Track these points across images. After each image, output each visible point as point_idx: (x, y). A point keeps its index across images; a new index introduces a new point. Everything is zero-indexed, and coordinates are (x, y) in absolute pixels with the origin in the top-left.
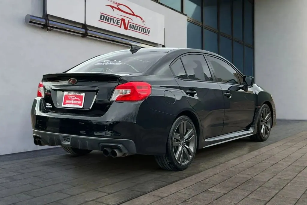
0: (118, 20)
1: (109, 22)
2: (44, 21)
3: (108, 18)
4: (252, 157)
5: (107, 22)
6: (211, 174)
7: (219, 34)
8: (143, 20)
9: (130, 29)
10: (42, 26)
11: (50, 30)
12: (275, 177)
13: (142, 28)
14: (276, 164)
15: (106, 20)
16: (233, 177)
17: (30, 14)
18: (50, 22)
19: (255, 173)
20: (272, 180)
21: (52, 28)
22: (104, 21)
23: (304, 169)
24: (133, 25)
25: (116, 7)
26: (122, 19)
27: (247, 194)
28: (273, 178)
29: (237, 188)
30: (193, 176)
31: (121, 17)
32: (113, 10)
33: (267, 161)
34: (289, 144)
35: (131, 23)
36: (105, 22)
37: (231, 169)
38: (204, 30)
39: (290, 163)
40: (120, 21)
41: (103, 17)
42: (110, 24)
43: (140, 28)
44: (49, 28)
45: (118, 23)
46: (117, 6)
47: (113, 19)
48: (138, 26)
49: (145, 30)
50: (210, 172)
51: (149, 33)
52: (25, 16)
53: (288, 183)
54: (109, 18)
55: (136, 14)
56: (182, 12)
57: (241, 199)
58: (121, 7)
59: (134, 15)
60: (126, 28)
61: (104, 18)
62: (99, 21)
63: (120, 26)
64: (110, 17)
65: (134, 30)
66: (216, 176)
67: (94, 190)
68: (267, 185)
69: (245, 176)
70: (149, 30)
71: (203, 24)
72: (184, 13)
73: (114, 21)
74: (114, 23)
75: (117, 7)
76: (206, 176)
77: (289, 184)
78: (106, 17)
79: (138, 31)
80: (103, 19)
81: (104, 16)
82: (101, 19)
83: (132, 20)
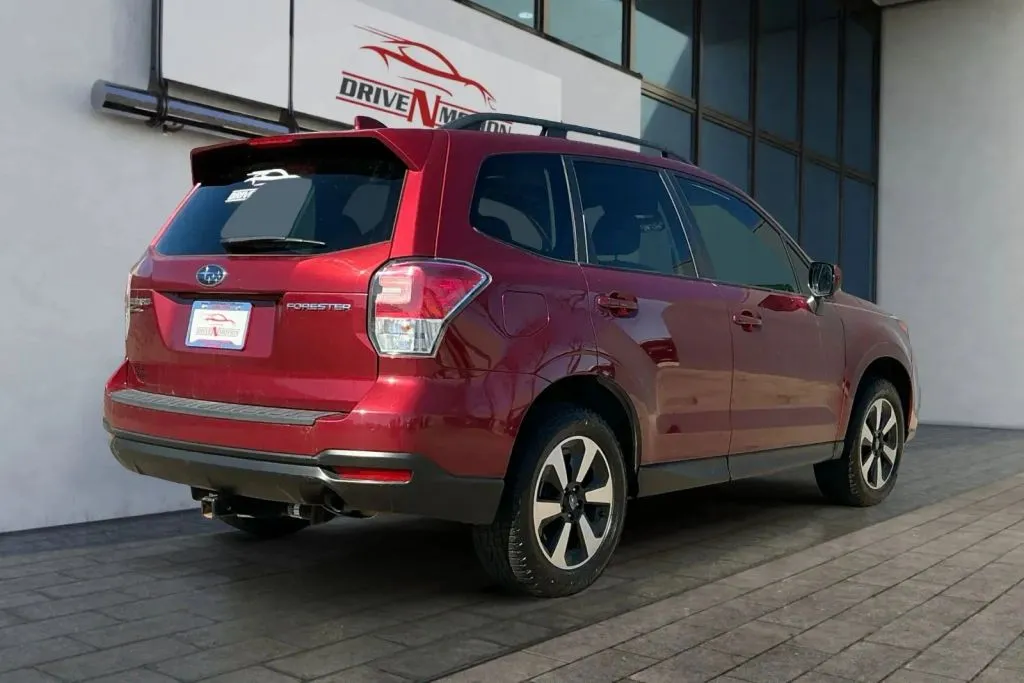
0: (401, 97)
1: (372, 103)
2: (154, 100)
3: (366, 89)
4: (820, 560)
5: (364, 100)
6: (661, 619)
7: (752, 137)
8: (487, 95)
9: (442, 123)
10: (148, 118)
11: (173, 130)
12: (867, 639)
14: (888, 589)
15: (360, 97)
16: (729, 634)
17: (110, 79)
18: (171, 104)
19: (809, 620)
20: (857, 647)
21: (179, 125)
22: (355, 98)
23: (979, 611)
24: (454, 112)
25: (396, 52)
26: (416, 90)
28: (862, 640)
29: (730, 673)
30: (597, 626)
31: (412, 87)
32: (386, 60)
33: (861, 579)
34: (961, 517)
35: (446, 106)
36: (359, 101)
37: (732, 604)
38: (705, 127)
39: (937, 589)
40: (408, 97)
41: (350, 85)
42: (374, 108)
44: (169, 123)
45: (403, 106)
46: (400, 48)
47: (386, 92)
49: (493, 126)
50: (660, 613)
52: (91, 84)
53: (906, 663)
54: (371, 88)
55: (463, 74)
56: (625, 66)
58: (412, 52)
59: (456, 77)
60: (429, 122)
61: (353, 88)
62: (337, 98)
63: (407, 114)
64: (375, 86)
66: (675, 628)
67: (262, 664)
68: (831, 665)
69: (768, 631)
70: (507, 126)
71: (697, 103)
72: (634, 67)
74: (387, 104)
75: (398, 52)
76: (639, 628)
77: (908, 666)
78: (362, 86)
80: (352, 94)
81: (354, 84)
82: (343, 91)
83: (450, 94)
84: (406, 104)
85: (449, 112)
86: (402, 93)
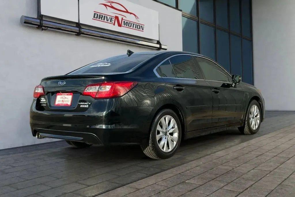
0: (111, 18)
1: (103, 20)
2: (39, 21)
3: (101, 16)
4: (240, 148)
6: (194, 165)
7: (215, 27)
8: (137, 17)
9: (124, 26)
10: (37, 26)
11: (45, 30)
12: (255, 169)
13: (136, 25)
14: (261, 155)
15: (99, 18)
16: (214, 169)
17: (25, 15)
18: (44, 22)
19: (238, 164)
20: (252, 171)
21: (46, 28)
22: (98, 19)
23: (288, 160)
24: (127, 22)
25: (109, 5)
26: (116, 16)
27: (222, 185)
28: (254, 169)
29: (215, 179)
30: (175, 168)
31: (114, 15)
33: (253, 153)
34: (281, 135)
35: (124, 21)
36: (99, 20)
37: (215, 161)
38: (200, 24)
39: (275, 155)
40: (113, 18)
41: (96, 15)
42: (104, 22)
43: (134, 24)
44: (43, 28)
45: (112, 21)
46: (111, 4)
47: (107, 17)
48: (132, 23)
49: (139, 26)
50: (194, 164)
51: (143, 29)
52: (20, 17)
53: (267, 175)
54: (102, 16)
55: (129, 11)
56: (177, 8)
57: (214, 191)
58: (114, 5)
59: (127, 12)
60: (120, 25)
61: (98, 16)
62: (93, 19)
63: (113, 23)
64: (104, 15)
65: (128, 27)
66: (198, 168)
67: (76, 182)
68: (245, 176)
69: (226, 167)
70: (143, 26)
71: (198, 18)
72: (179, 8)
73: (108, 19)
74: (107, 20)
76: (187, 168)
77: (268, 175)
78: (100, 15)
79: (132, 27)
80: (97, 18)
81: (97, 15)
82: (94, 17)
83: (126, 17)
84: (113, 20)
85: (126, 22)
86: (112, 17)
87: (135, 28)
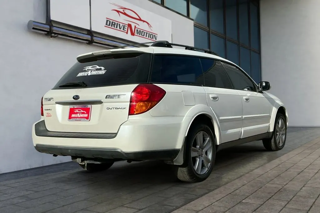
0: (124, 26)
1: (115, 28)
2: (48, 27)
3: (114, 23)
4: (275, 166)
5: (113, 27)
6: (239, 185)
7: (225, 39)
8: (150, 26)
9: (137, 35)
10: (46, 33)
11: (55, 37)
12: (305, 186)
13: (149, 34)
14: (301, 172)
15: (112, 26)
16: (263, 187)
17: (33, 20)
18: (54, 28)
19: (284, 182)
20: (304, 188)
22: (110, 26)
24: (140, 31)
25: (122, 12)
26: (128, 24)
27: (283, 204)
29: (272, 198)
31: (127, 23)
32: (119, 14)
35: (137, 29)
37: (258, 179)
38: (211, 35)
40: (126, 26)
43: (147, 33)
44: (53, 35)
46: (123, 10)
47: (119, 25)
48: (145, 32)
49: (152, 35)
51: (156, 39)
52: (27, 22)
54: (115, 23)
55: (142, 19)
58: (127, 12)
59: (140, 20)
60: (133, 34)
62: (105, 26)
63: (126, 31)
64: (116, 22)
65: (141, 36)
66: (246, 187)
68: (300, 194)
69: (274, 186)
70: (156, 35)
71: (209, 28)
72: (190, 17)
73: (121, 27)
78: (112, 22)
79: (145, 37)
80: (109, 25)
81: (110, 22)
82: (107, 24)
83: (139, 25)
84: (126, 28)
85: (139, 31)
86: (124, 25)
87: (149, 37)
